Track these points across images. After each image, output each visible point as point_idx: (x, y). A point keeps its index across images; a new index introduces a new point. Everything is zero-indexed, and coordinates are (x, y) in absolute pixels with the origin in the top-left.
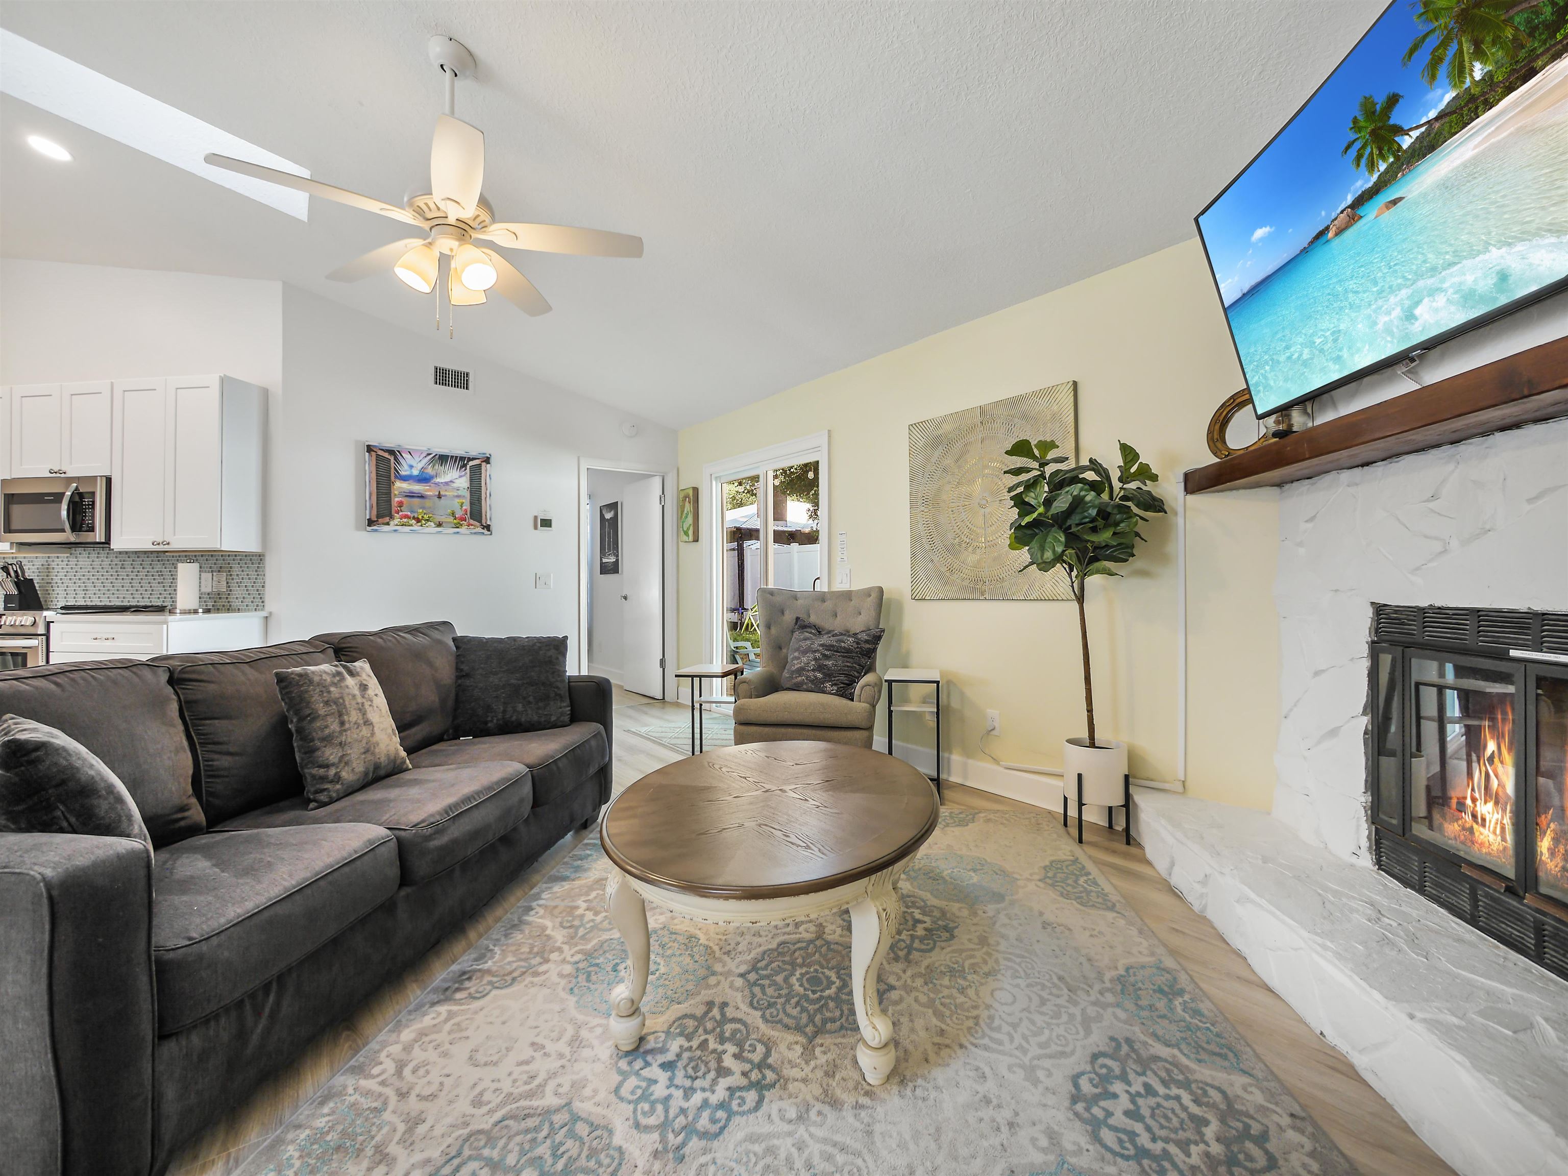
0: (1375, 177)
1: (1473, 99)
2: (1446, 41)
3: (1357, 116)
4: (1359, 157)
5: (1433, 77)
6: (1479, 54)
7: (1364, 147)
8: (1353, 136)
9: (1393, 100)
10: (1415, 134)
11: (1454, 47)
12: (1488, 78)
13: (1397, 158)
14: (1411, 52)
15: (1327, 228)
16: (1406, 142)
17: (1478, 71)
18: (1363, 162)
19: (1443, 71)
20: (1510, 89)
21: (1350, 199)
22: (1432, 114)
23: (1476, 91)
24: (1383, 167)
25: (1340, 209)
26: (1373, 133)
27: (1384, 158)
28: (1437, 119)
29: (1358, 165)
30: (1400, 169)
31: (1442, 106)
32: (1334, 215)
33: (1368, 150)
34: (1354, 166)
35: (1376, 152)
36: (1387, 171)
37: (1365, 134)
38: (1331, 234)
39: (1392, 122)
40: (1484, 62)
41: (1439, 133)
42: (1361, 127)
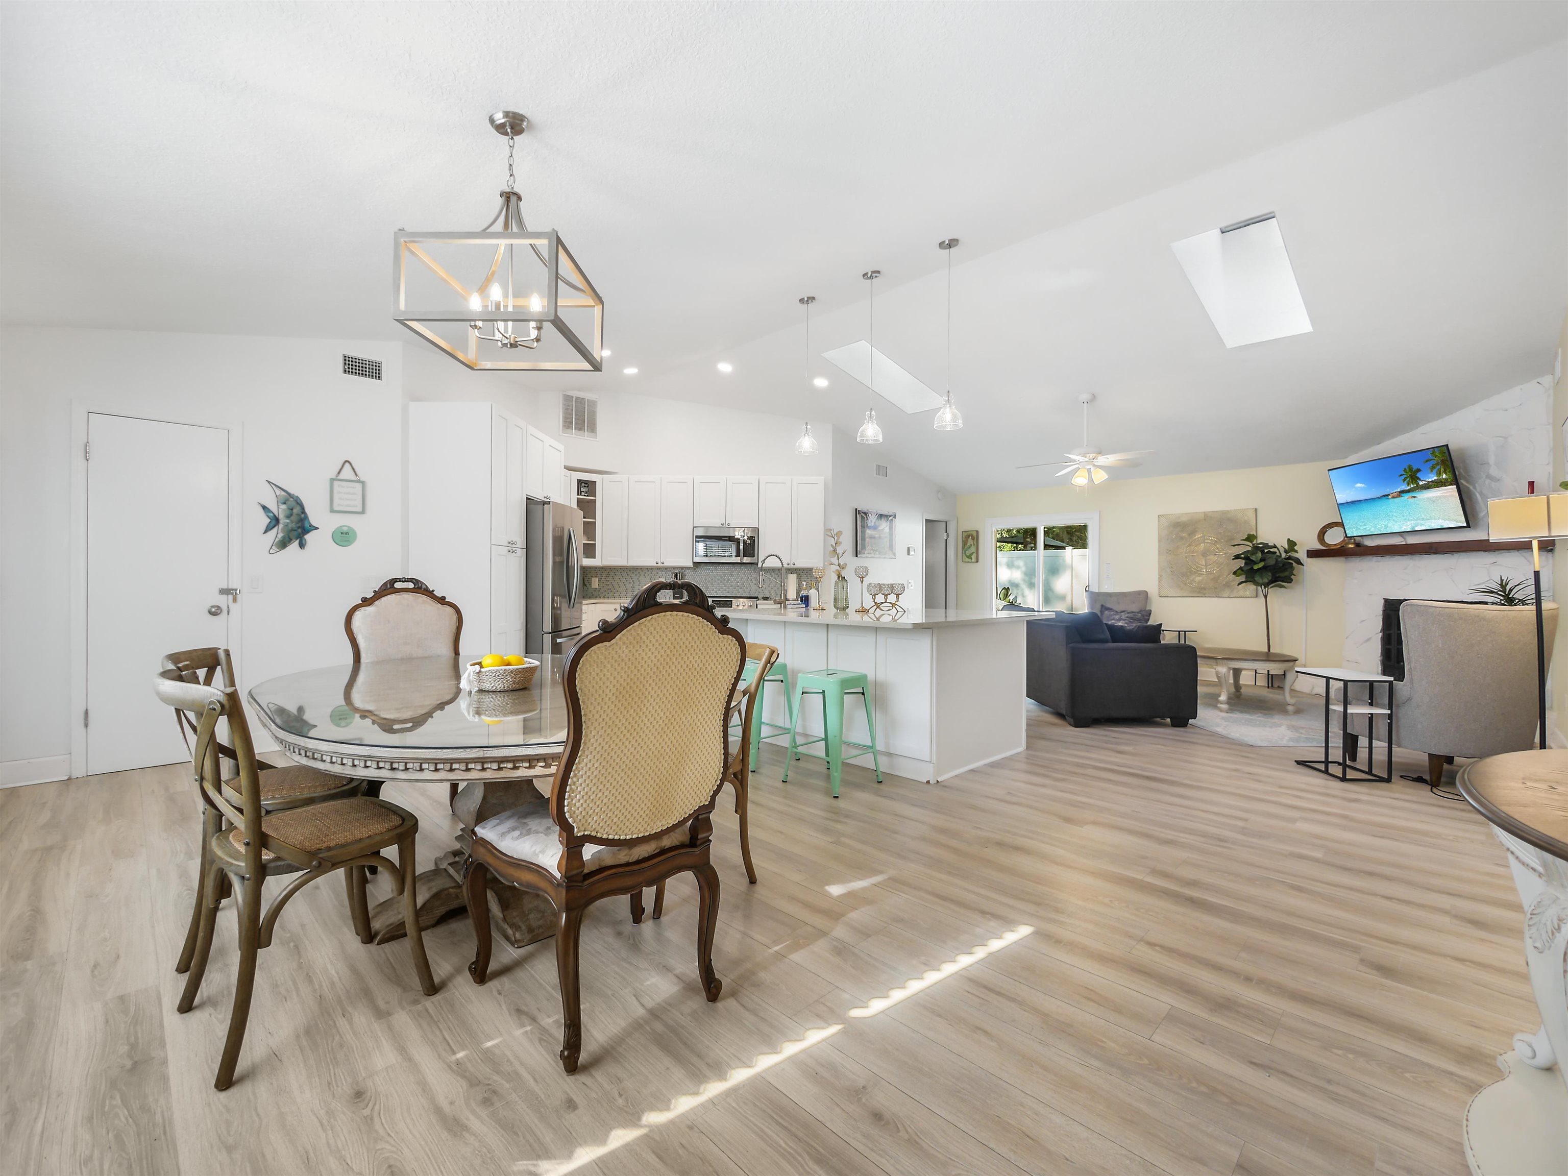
0: (1409, 488)
1: (1441, 482)
2: (1437, 464)
3: (1405, 469)
4: (1404, 480)
5: (1432, 471)
6: (1445, 472)
7: (1407, 478)
8: (1403, 473)
9: (1419, 470)
10: (1424, 482)
11: (1438, 467)
12: (1446, 479)
13: (1417, 486)
14: (1426, 461)
15: (1389, 495)
16: (1421, 483)
17: (1444, 476)
18: (1406, 482)
19: (1435, 471)
21: (1399, 490)
22: (1430, 480)
23: (1443, 481)
24: (1412, 486)
25: (1395, 491)
26: (1410, 475)
27: (1412, 484)
28: (1431, 482)
29: (1404, 482)
30: (1417, 489)
31: (1433, 479)
32: (1392, 492)
33: (1408, 479)
35: (1410, 481)
36: (1413, 488)
37: (1408, 475)
38: (1390, 497)
39: (1417, 475)
40: (1446, 475)
41: (1431, 485)
42: (1406, 472)
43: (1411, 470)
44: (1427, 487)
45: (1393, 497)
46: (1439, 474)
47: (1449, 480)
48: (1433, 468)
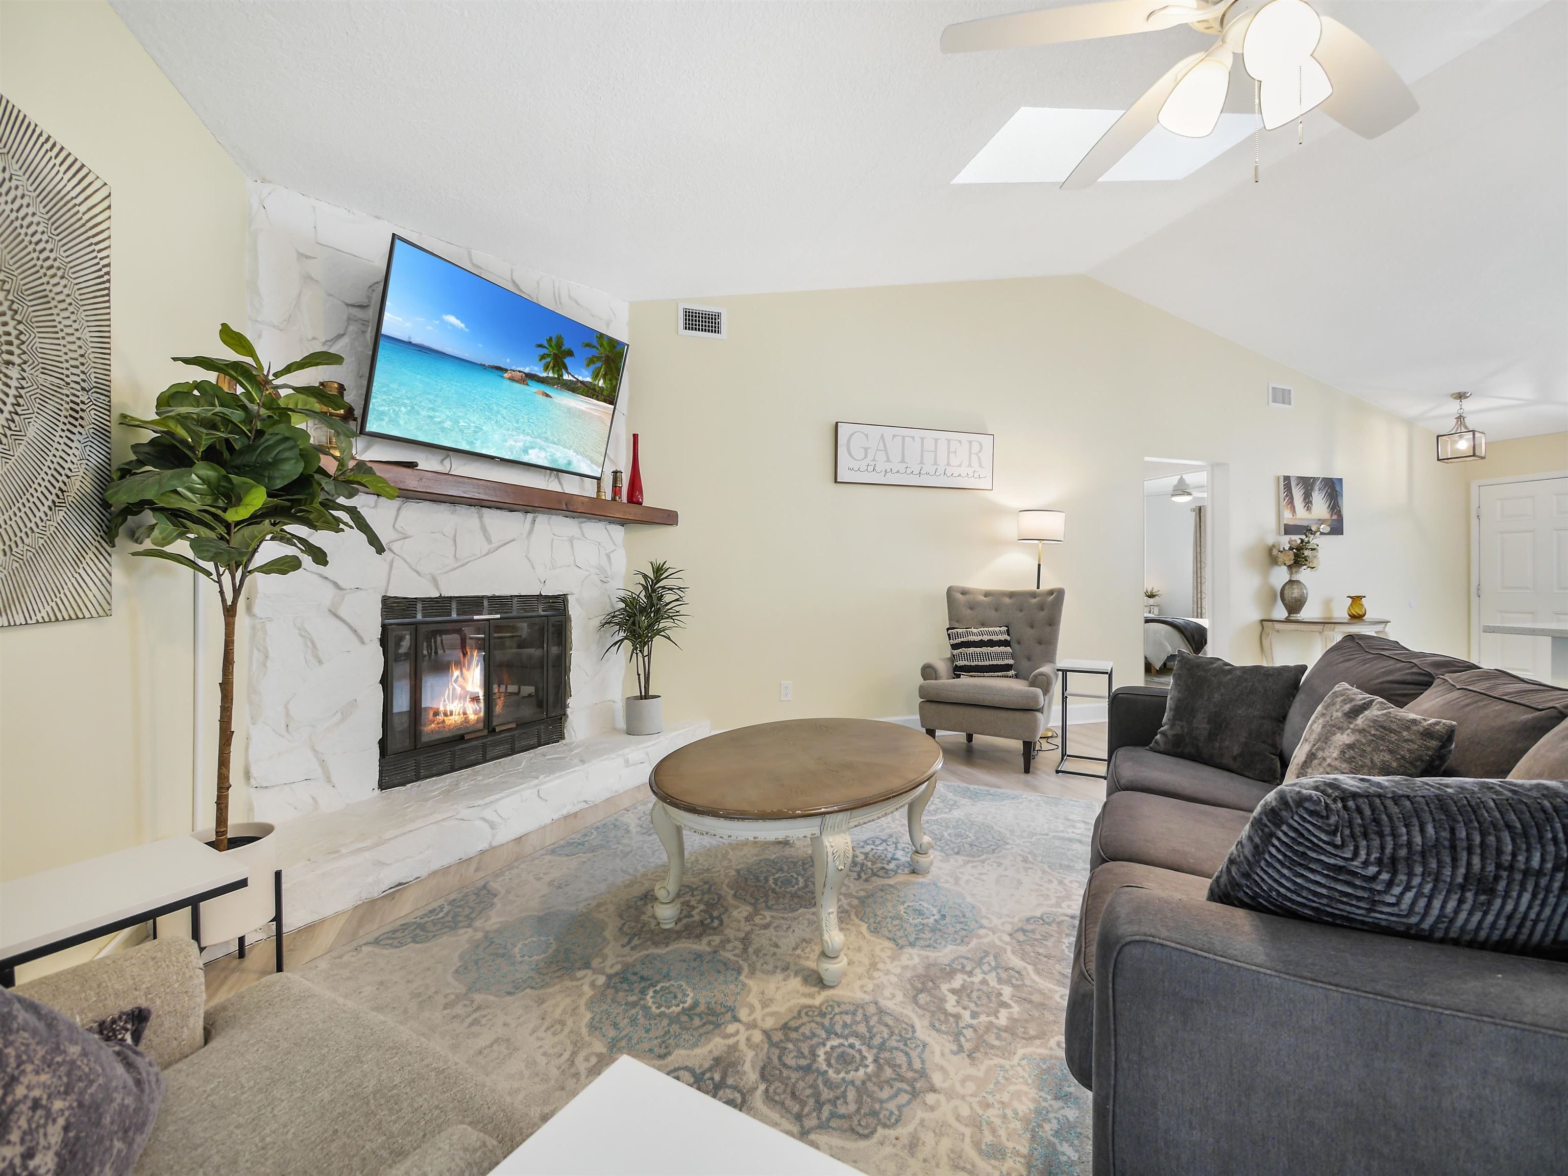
0: (545, 375)
1: (594, 390)
2: (599, 358)
3: (551, 339)
4: (542, 357)
5: (588, 365)
6: (604, 376)
7: (548, 355)
8: (545, 344)
9: (570, 353)
10: (571, 378)
11: (599, 364)
12: (602, 389)
13: (558, 378)
15: (506, 370)
16: (566, 377)
17: (601, 383)
18: (544, 361)
19: (592, 367)
20: (605, 401)
21: (527, 370)
22: (580, 378)
23: (598, 389)
24: (551, 375)
25: (519, 369)
26: (555, 355)
27: (553, 373)
28: (581, 382)
29: (541, 360)
30: (557, 384)
31: (586, 380)
32: (514, 368)
33: (548, 360)
34: (538, 358)
35: (551, 365)
36: (552, 378)
37: (553, 351)
38: (506, 375)
39: (565, 361)
41: (578, 388)
42: (551, 346)
43: (559, 345)
44: (574, 388)
45: (512, 379)
46: (596, 376)
47: (605, 393)
48: (591, 361)
